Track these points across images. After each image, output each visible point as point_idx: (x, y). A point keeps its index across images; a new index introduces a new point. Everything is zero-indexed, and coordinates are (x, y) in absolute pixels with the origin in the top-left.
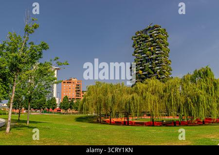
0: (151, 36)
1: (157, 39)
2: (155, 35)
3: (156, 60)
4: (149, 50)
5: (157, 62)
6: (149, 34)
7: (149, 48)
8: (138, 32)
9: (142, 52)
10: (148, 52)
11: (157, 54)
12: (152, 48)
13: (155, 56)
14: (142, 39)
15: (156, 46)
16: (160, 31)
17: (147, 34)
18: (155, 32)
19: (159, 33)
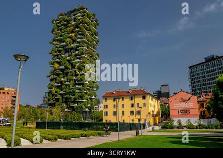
1: (81, 23)
2: (80, 18)
3: (76, 50)
4: (70, 37)
5: (77, 52)
10: (68, 39)
11: (79, 42)
12: (73, 35)
13: (75, 45)
17: (71, 17)
18: (79, 14)
19: (84, 15)
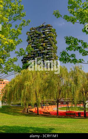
0: (44, 33)
1: (49, 36)
2: (48, 33)
3: (47, 54)
4: (42, 46)
5: (48, 56)
6: (42, 32)
7: (42, 44)
8: (33, 29)
9: (35, 47)
10: (41, 47)
11: (49, 49)
12: (44, 44)
13: (46, 51)
14: (35, 35)
15: (48, 42)
16: (51, 30)
17: (40, 31)
18: (47, 30)
19: (51, 31)
